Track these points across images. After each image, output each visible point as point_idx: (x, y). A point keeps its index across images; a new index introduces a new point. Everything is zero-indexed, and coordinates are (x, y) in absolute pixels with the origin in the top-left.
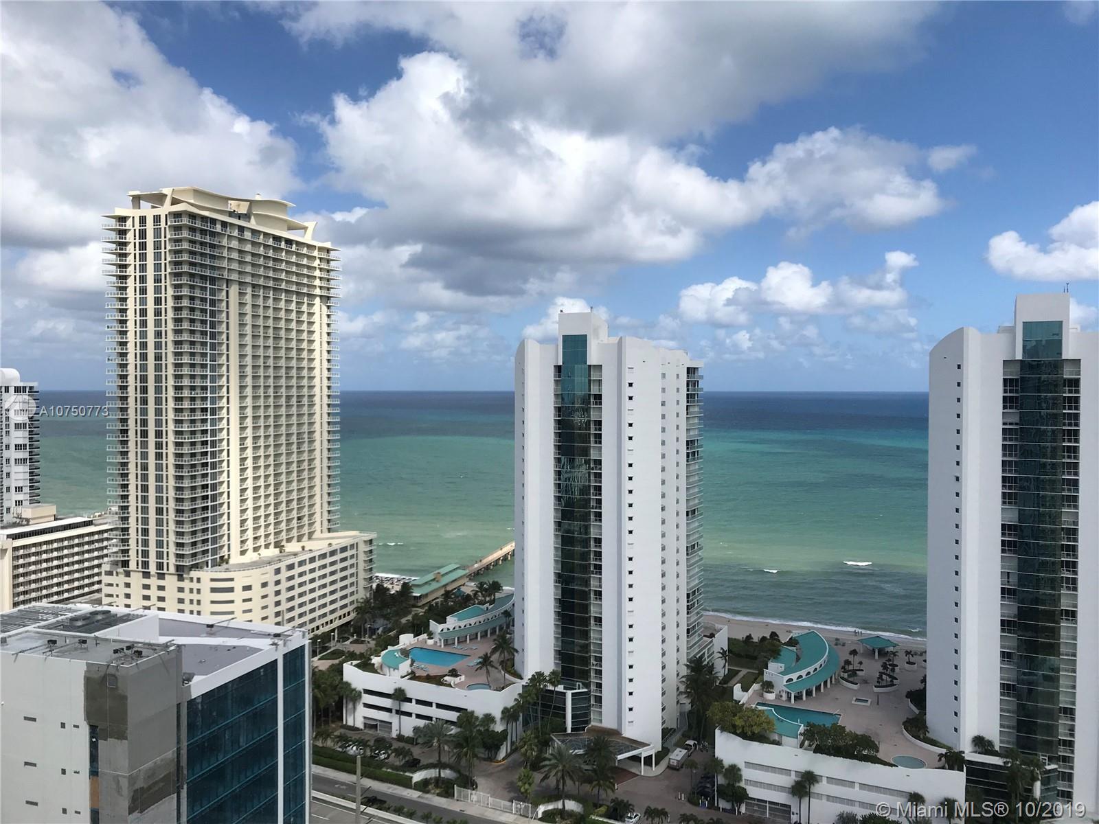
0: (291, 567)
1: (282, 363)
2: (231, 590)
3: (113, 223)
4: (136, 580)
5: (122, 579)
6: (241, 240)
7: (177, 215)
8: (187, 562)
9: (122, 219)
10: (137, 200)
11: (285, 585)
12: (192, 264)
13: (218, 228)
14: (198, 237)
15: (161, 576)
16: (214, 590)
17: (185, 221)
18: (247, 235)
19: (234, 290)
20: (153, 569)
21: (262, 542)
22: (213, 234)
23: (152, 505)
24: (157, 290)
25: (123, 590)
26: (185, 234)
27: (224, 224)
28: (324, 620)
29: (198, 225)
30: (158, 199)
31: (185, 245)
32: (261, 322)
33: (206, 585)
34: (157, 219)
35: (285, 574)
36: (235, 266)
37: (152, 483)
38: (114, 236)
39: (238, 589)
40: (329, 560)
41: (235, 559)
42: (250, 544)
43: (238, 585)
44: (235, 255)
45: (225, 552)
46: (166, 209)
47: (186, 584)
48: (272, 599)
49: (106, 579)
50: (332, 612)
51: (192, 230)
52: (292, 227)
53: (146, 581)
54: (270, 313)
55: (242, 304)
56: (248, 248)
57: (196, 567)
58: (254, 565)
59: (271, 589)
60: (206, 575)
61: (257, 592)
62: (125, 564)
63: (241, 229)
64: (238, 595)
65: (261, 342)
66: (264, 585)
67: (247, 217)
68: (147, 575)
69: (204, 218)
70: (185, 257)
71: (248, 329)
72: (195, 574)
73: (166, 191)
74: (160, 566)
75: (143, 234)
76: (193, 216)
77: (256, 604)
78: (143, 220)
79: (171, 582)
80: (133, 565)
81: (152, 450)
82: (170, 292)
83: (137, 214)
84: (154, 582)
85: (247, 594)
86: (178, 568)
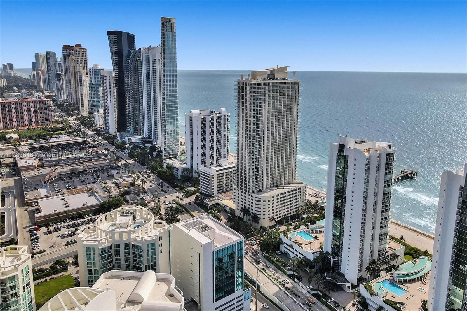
0: (277, 196)
2: (260, 201)
4: (240, 192)
8: (251, 191)
11: (275, 201)
15: (245, 193)
16: (256, 201)
20: (243, 191)
28: (288, 213)
33: (254, 199)
35: (276, 198)
39: (262, 201)
47: (250, 197)
48: (271, 205)
50: (291, 210)
53: (242, 194)
57: (253, 192)
59: (271, 202)
60: (255, 196)
62: (238, 187)
64: (262, 203)
66: (269, 201)
68: (242, 192)
72: (252, 195)
74: (245, 190)
77: (267, 206)
79: (247, 195)
80: (239, 189)
84: (243, 194)
85: (264, 203)
86: (249, 192)
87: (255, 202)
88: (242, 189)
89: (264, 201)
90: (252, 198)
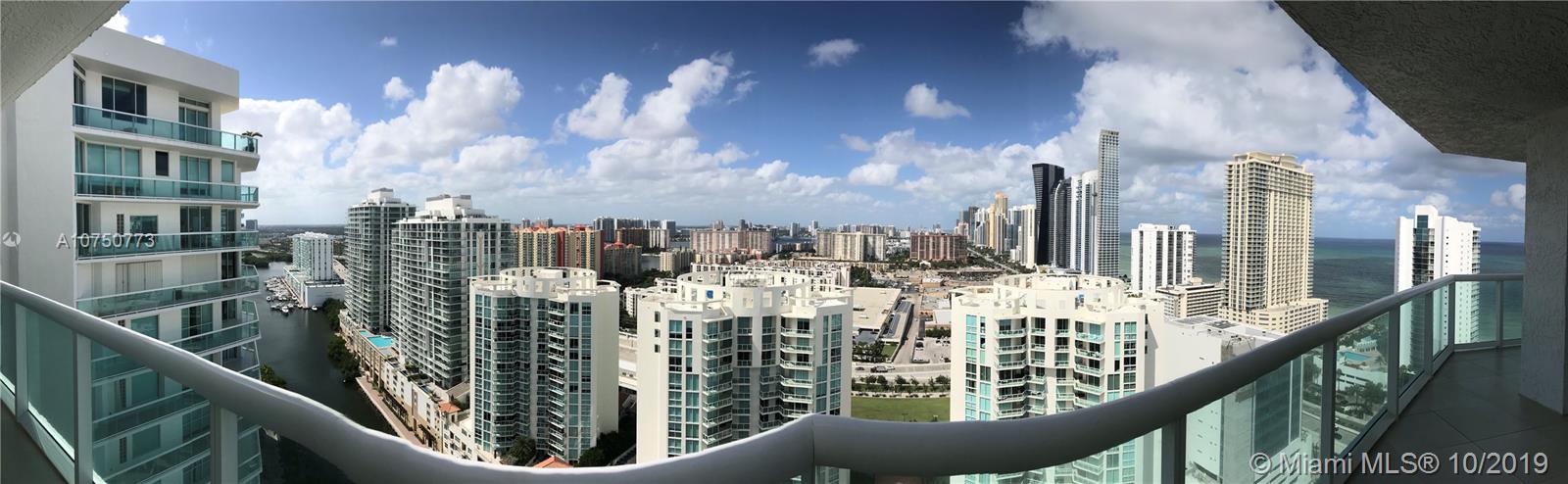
0: (1292, 312)
1: (1291, 224)
2: (1266, 319)
3: (1228, 168)
4: (1231, 311)
5: (1226, 310)
6: (1276, 173)
7: (1252, 164)
8: (1251, 306)
9: (1231, 166)
10: (1237, 158)
11: (1289, 319)
12: (1257, 184)
13: (1267, 168)
14: (1259, 173)
15: (1240, 311)
16: (1261, 319)
17: (1255, 166)
18: (1279, 171)
19: (1273, 194)
20: (1237, 307)
21: (1280, 300)
22: (1265, 171)
23: (1238, 281)
24: (1243, 194)
25: (1225, 315)
26: (1254, 171)
27: (1270, 167)
29: (1259, 167)
30: (1245, 157)
31: (1254, 176)
32: (1283, 207)
33: (1257, 316)
34: (1244, 165)
35: (1289, 314)
36: (1273, 184)
37: (1238, 272)
38: (1228, 173)
40: (1308, 310)
41: (1269, 306)
42: (1275, 300)
43: (1270, 318)
44: (1273, 179)
45: (1265, 303)
46: (1248, 161)
47: (1249, 314)
48: (1284, 325)
49: (1219, 310)
51: (1257, 169)
52: (1296, 167)
54: (1287, 203)
55: (1276, 200)
56: (1279, 176)
57: (1254, 308)
58: (1277, 310)
59: (1283, 321)
60: (1258, 312)
61: (1277, 322)
62: (1227, 304)
63: (1276, 168)
64: (1270, 322)
65: (1282, 215)
66: (1281, 319)
67: (1278, 163)
68: (1235, 310)
69: (1262, 165)
70: (1254, 181)
71: (1278, 210)
72: (1253, 311)
73: (1248, 154)
74: (1240, 307)
75: (1238, 172)
76: (1257, 164)
77: (1278, 326)
78: (1238, 166)
79: (1244, 313)
80: (1230, 304)
81: (1239, 259)
82: (1248, 195)
83: (1236, 163)
84: (1238, 313)
85: (1274, 322)
86: (1247, 308)
87: (1258, 321)
88: (1235, 306)
89: (1274, 319)
90: (1253, 316)
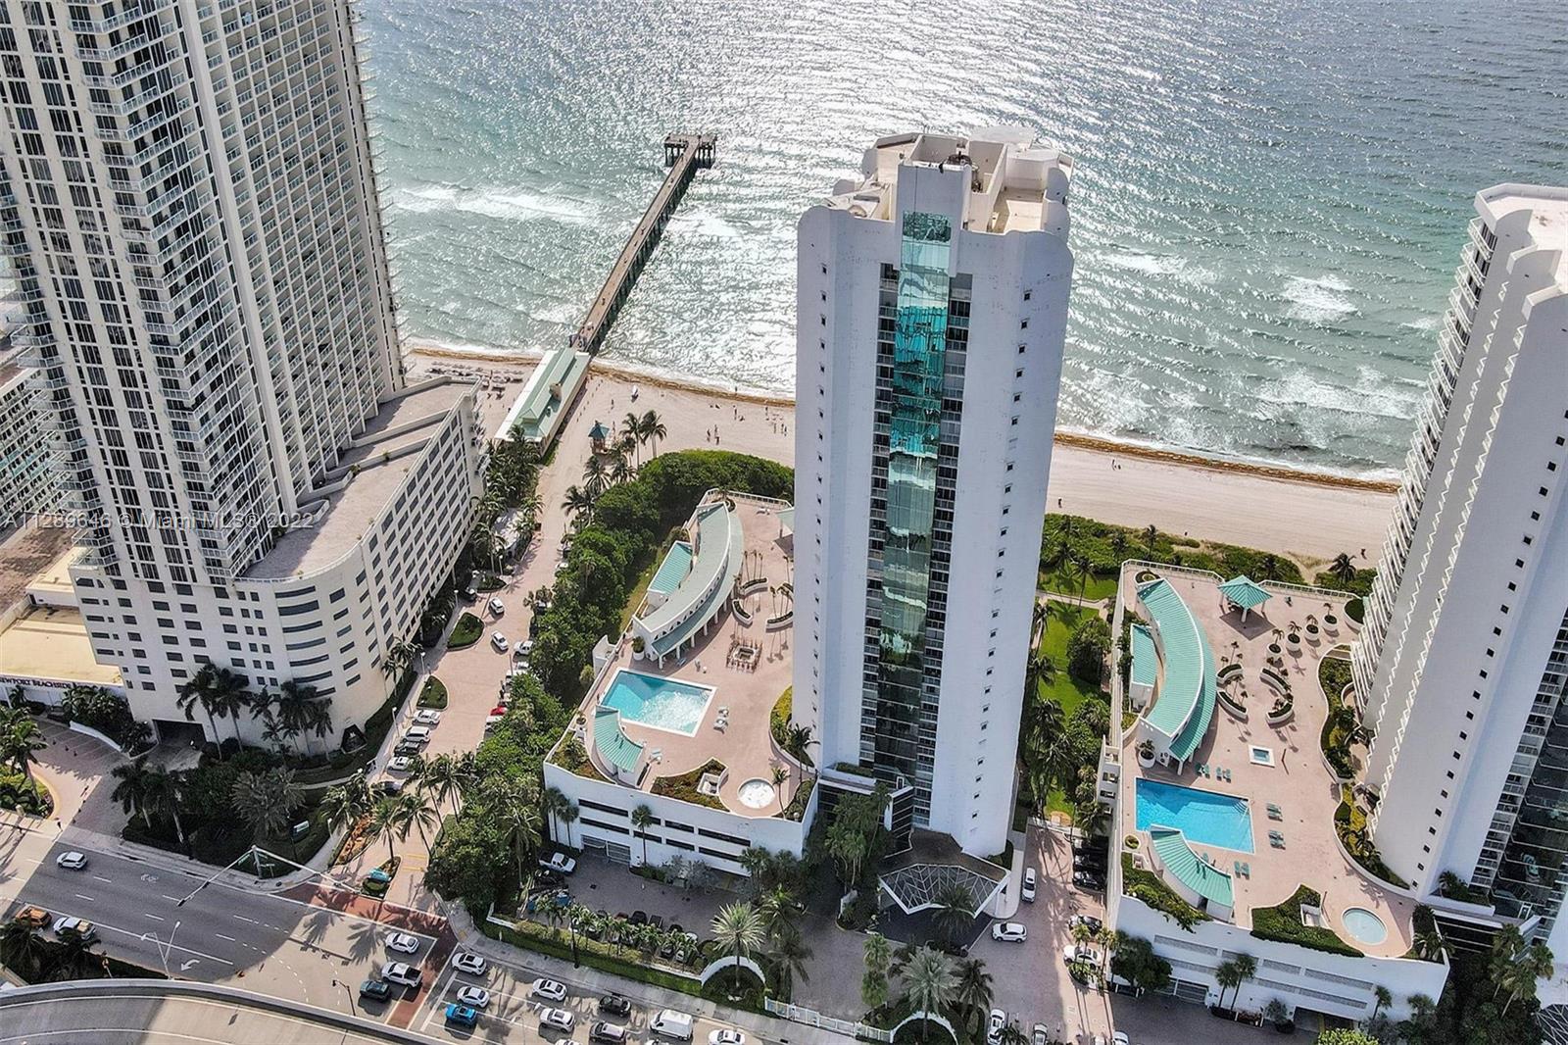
2: (314, 606)
4: (137, 592)
5: (113, 593)
11: (385, 558)
15: (185, 590)
16: (283, 611)
20: (165, 577)
23: (142, 487)
25: (119, 611)
28: (439, 569)
33: (269, 605)
39: (323, 602)
43: (322, 596)
47: (230, 602)
50: (446, 548)
53: (160, 598)
60: (265, 587)
61: (353, 595)
62: (113, 569)
64: (327, 610)
66: (361, 579)
68: (156, 587)
72: (247, 587)
74: (178, 574)
77: (355, 615)
79: (203, 598)
80: (126, 572)
84: (171, 596)
85: (339, 605)
87: (272, 622)
88: (151, 572)
89: (336, 595)
90: (250, 605)
